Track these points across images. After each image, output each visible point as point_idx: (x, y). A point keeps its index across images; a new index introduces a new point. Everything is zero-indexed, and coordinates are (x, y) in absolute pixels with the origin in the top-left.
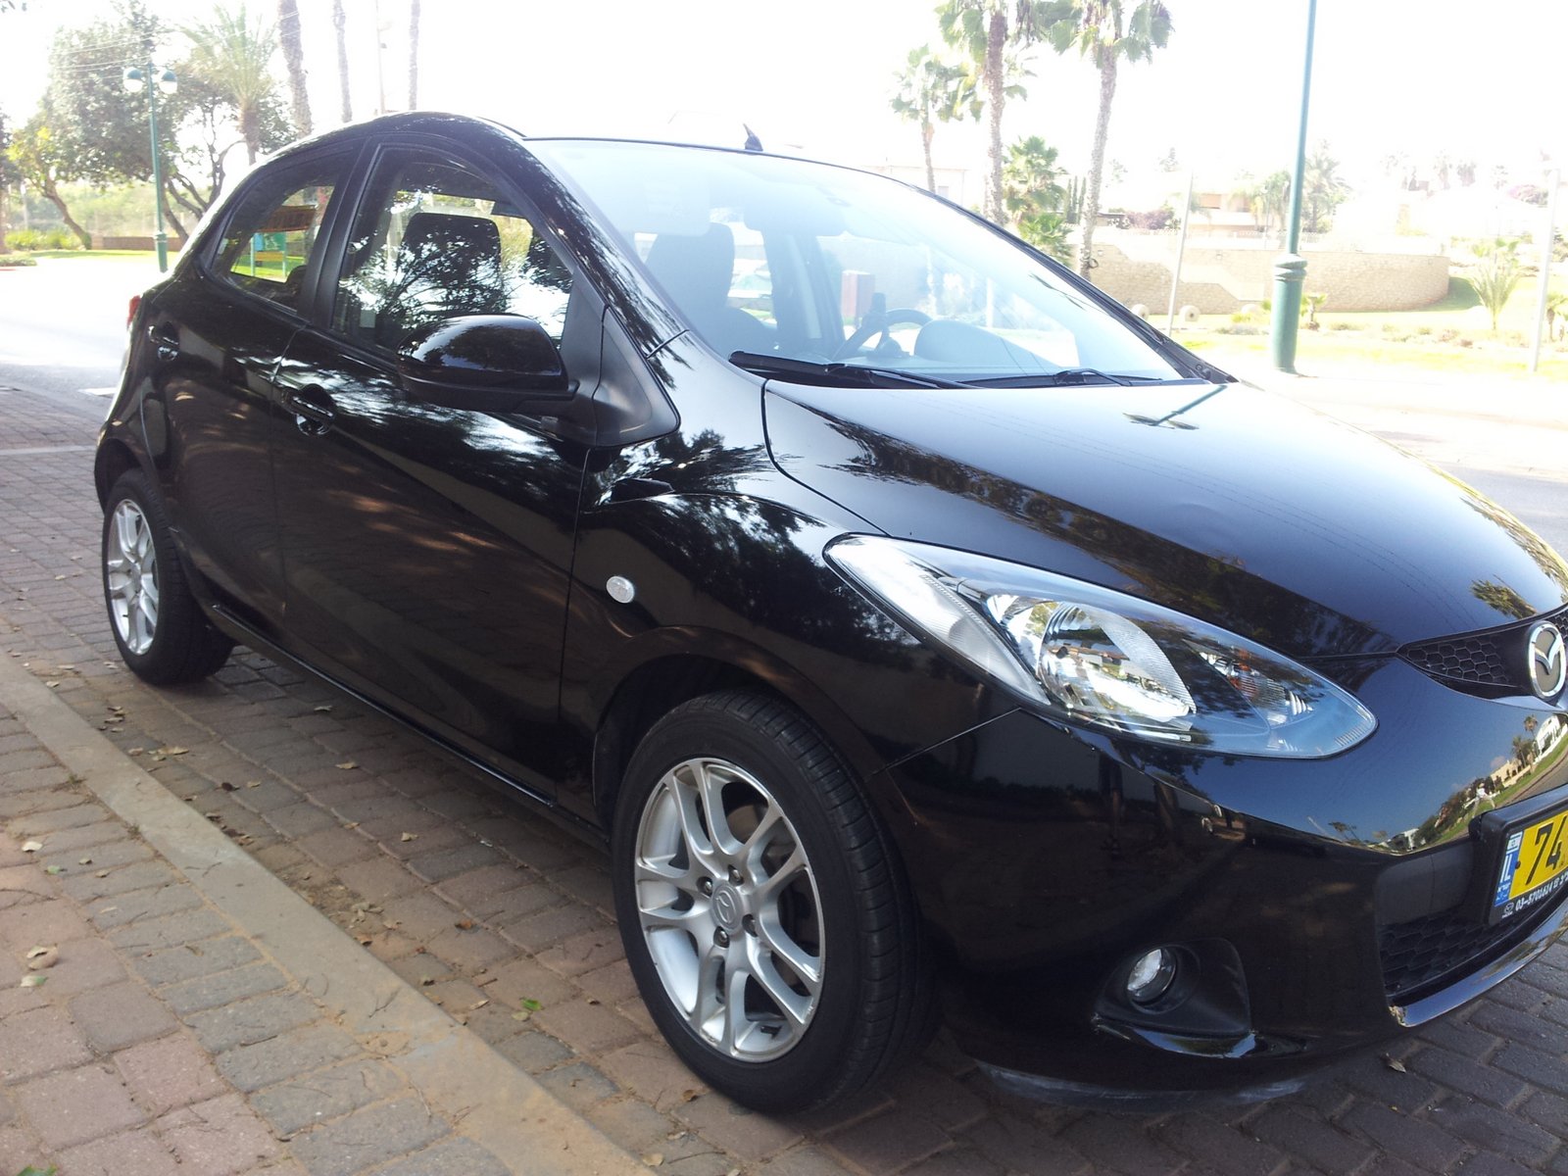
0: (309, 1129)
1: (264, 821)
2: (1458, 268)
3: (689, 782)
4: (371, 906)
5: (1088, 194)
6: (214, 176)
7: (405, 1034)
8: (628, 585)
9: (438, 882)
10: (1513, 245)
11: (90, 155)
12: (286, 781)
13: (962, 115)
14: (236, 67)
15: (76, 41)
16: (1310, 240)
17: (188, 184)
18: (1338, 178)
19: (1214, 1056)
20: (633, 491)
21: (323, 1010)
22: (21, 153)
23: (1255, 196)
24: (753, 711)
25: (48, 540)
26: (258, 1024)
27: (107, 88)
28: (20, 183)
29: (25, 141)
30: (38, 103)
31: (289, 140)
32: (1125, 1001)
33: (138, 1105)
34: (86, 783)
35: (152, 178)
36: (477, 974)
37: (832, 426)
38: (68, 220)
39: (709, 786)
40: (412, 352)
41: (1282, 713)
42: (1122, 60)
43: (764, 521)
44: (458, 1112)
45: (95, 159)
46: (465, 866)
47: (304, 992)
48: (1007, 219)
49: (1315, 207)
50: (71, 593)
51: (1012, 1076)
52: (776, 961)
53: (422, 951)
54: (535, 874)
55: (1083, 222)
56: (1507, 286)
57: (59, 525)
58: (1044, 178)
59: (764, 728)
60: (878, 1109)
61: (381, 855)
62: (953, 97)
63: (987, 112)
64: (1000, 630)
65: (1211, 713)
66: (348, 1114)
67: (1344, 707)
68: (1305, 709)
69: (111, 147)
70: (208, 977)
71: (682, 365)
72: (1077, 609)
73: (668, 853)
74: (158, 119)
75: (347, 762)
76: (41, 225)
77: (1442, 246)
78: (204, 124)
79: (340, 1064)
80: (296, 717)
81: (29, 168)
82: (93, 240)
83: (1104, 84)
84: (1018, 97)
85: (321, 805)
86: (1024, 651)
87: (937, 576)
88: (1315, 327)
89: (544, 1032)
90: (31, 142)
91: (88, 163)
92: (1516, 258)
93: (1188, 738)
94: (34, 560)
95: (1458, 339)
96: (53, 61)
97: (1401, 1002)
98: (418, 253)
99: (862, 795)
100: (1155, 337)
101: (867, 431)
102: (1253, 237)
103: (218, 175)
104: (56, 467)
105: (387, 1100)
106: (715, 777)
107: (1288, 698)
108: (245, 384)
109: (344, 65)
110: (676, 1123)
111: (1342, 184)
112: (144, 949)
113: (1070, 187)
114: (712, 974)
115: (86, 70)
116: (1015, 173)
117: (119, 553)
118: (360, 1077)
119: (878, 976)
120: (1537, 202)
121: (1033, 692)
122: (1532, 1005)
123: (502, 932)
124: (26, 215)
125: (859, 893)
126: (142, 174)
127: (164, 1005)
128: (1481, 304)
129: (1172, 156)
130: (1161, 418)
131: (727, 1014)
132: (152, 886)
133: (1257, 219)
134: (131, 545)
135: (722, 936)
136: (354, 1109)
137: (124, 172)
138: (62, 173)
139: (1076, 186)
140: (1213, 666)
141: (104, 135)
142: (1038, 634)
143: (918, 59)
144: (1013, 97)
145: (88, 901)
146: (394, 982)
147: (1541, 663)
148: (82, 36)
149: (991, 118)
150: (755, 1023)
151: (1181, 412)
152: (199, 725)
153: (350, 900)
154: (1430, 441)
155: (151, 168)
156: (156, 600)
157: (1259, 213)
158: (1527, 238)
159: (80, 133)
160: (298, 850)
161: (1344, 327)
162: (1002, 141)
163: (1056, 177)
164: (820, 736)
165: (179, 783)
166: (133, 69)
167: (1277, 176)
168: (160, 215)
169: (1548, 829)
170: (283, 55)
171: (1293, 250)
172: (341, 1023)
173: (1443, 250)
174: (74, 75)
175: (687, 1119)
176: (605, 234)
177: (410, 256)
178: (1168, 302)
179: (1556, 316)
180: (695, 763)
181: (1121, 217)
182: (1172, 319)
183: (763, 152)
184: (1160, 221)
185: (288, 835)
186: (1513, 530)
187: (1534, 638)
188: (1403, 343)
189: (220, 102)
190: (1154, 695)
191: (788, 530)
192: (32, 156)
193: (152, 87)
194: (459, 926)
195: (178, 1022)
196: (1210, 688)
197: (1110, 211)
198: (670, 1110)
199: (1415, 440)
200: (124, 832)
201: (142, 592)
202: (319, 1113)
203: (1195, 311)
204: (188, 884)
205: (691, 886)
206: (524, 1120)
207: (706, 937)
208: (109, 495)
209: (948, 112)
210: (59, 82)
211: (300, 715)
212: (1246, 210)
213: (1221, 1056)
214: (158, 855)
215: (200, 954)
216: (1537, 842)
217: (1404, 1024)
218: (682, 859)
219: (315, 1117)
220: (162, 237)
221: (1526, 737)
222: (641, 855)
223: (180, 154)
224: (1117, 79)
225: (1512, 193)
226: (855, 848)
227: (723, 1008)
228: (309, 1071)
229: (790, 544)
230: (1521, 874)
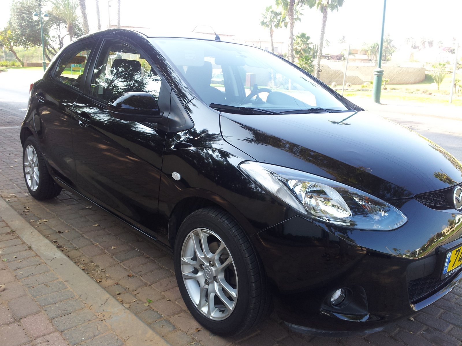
0: (80, 344)
1: (70, 243)
2: (428, 72)
3: (197, 235)
4: (102, 270)
5: (319, 50)
6: (60, 45)
7: (110, 313)
8: (178, 175)
9: (122, 262)
10: (444, 65)
11: (23, 39)
12: (77, 230)
13: (282, 26)
14: (66, 12)
15: (18, 4)
16: (385, 63)
17: (53, 47)
18: (392, 45)
19: (357, 321)
20: (180, 145)
21: (85, 305)
22: (3, 38)
23: (368, 50)
24: (216, 214)
25: (8, 155)
26: (65, 310)
27: (28, 19)
28: (2, 47)
29: (4, 34)
30: (7, 23)
31: (82, 34)
32: (330, 304)
33: (28, 336)
34: (16, 232)
35: (42, 45)
36: (133, 291)
37: (241, 127)
38: (17, 58)
39: (203, 237)
40: (112, 103)
41: (378, 216)
42: (329, 10)
43: (220, 155)
44: (126, 338)
45: (25, 40)
46: (131, 257)
47: (80, 299)
48: (295, 57)
49: (386, 54)
50: (15, 171)
51: (295, 326)
52: (223, 290)
53: (117, 284)
54: (152, 259)
55: (317, 58)
56: (442, 77)
57: (12, 150)
58: (306, 45)
59: (220, 220)
60: (254, 334)
61: (105, 253)
62: (279, 21)
63: (289, 25)
64: (292, 191)
65: (356, 216)
66: (92, 339)
67: (397, 215)
68: (385, 214)
69: (29, 36)
70: (51, 294)
71: (195, 107)
72: (315, 184)
73: (191, 256)
74: (43, 28)
75: (96, 224)
76: (9, 59)
77: (423, 65)
78: (57, 29)
79: (90, 322)
80: (81, 210)
81: (5, 42)
82: (24, 64)
83: (324, 17)
84: (298, 21)
85: (88, 238)
86: (299, 197)
87: (273, 174)
88: (386, 89)
89: (153, 310)
90: (5, 34)
91: (23, 41)
92: (445, 68)
93: (349, 224)
94: (4, 161)
95: (428, 93)
96: (11, 10)
97: (414, 303)
98: (118, 70)
99: (249, 240)
100: (340, 97)
101: (251, 128)
102: (367, 62)
103: (61, 44)
104: (12, 133)
105: (104, 334)
106: (205, 234)
107: (380, 211)
108: (65, 111)
109: (98, 12)
110: (193, 339)
111: (394, 47)
112: (31, 285)
113: (313, 48)
114: (204, 293)
115: (22, 13)
116: (297, 43)
117: (28, 161)
118: (96, 326)
119: (254, 296)
120: (451, 52)
121: (302, 211)
122: (452, 299)
123: (141, 278)
124: (4, 56)
125: (249, 271)
126: (39, 44)
127: (37, 303)
128: (434, 82)
129: (344, 38)
130: (339, 122)
131: (209, 305)
132: (34, 265)
133: (368, 57)
134: (31, 158)
135: (207, 282)
136: (94, 337)
137: (33, 44)
138: (15, 44)
139: (315, 47)
140: (357, 202)
141: (27, 32)
142: (303, 192)
143: (269, 10)
144: (297, 21)
145: (15, 270)
146: (107, 296)
147: (457, 199)
148: (20, 3)
149: (290, 27)
150: (217, 308)
151: (345, 119)
152: (52, 213)
153: (96, 267)
154: (420, 124)
155: (41, 42)
156: (39, 175)
157: (369, 55)
158: (448, 63)
159: (20, 32)
160: (80, 252)
161: (394, 89)
162: (293, 34)
163: (309, 45)
164: (237, 222)
165: (45, 231)
166: (35, 13)
167: (375, 44)
168: (44, 57)
169: (459, 250)
170: (80, 9)
171: (380, 67)
172: (91, 309)
173: (423, 66)
174: (18, 15)
175: (196, 338)
176: (172, 67)
177: (115, 71)
178: (343, 82)
179: (457, 86)
180: (199, 230)
181: (329, 56)
182: (344, 87)
183: (221, 41)
184: (340, 58)
185: (77, 247)
186: (445, 154)
187: (455, 192)
188: (412, 94)
189: (62, 23)
190: (340, 210)
191: (227, 158)
192: (6, 39)
193: (42, 18)
194: (128, 276)
195: (41, 309)
196: (355, 208)
197: (325, 54)
198: (192, 335)
199: (416, 123)
200: (27, 248)
201: (35, 172)
202: (83, 339)
203: (351, 84)
204: (46, 264)
205: (198, 267)
206: (146, 341)
207: (202, 282)
208: (25, 142)
209: (277, 25)
210: (13, 17)
211: (82, 209)
212: (365, 54)
213: (359, 321)
214: (37, 255)
215: (49, 287)
216: (456, 254)
217: (415, 310)
218: (195, 258)
219: (82, 340)
220: (45, 63)
221: (452, 219)
222: (183, 257)
223: (50, 38)
224: (328, 16)
225: (444, 49)
226: (248, 257)
227: (208, 303)
228: (81, 325)
229: (228, 162)
230: (451, 264)
